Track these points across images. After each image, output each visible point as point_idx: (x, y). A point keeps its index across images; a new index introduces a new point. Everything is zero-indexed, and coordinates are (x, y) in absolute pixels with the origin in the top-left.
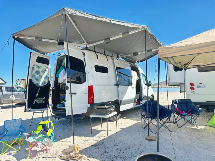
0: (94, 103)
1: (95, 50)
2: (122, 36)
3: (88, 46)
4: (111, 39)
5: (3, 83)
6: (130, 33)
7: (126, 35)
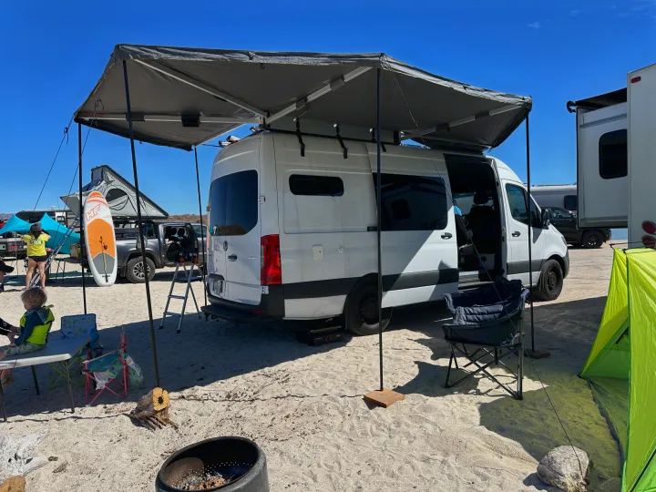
0: (283, 282)
1: (298, 130)
2: (330, 90)
3: (269, 121)
4: (311, 98)
5: (161, 215)
6: (348, 78)
7: (339, 84)
